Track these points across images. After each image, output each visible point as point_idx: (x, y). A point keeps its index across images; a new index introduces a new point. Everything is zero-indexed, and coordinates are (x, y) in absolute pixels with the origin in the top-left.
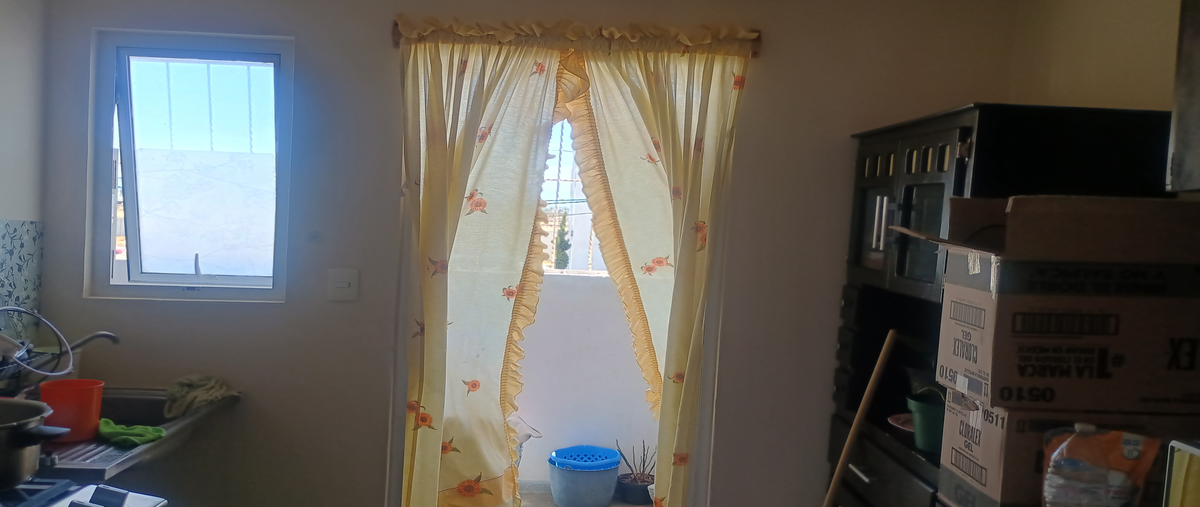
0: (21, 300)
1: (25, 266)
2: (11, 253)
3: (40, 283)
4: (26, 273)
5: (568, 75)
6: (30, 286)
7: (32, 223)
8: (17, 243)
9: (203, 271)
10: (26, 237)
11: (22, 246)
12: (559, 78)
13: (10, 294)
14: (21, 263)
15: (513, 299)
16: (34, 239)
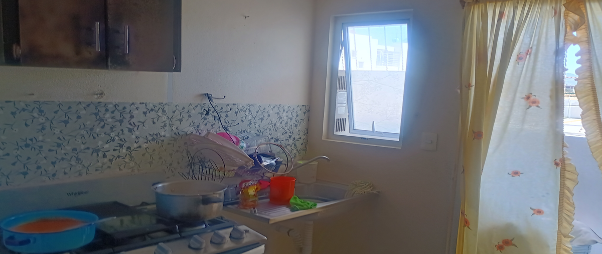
0: (296, 139)
1: (298, 125)
2: (291, 119)
3: (307, 131)
4: (299, 128)
5: (571, 14)
6: (302, 133)
7: (303, 106)
8: (294, 115)
9: (376, 130)
10: (299, 112)
11: (297, 116)
12: (566, 16)
13: (290, 137)
14: (297, 123)
15: (559, 168)
16: (304, 113)
